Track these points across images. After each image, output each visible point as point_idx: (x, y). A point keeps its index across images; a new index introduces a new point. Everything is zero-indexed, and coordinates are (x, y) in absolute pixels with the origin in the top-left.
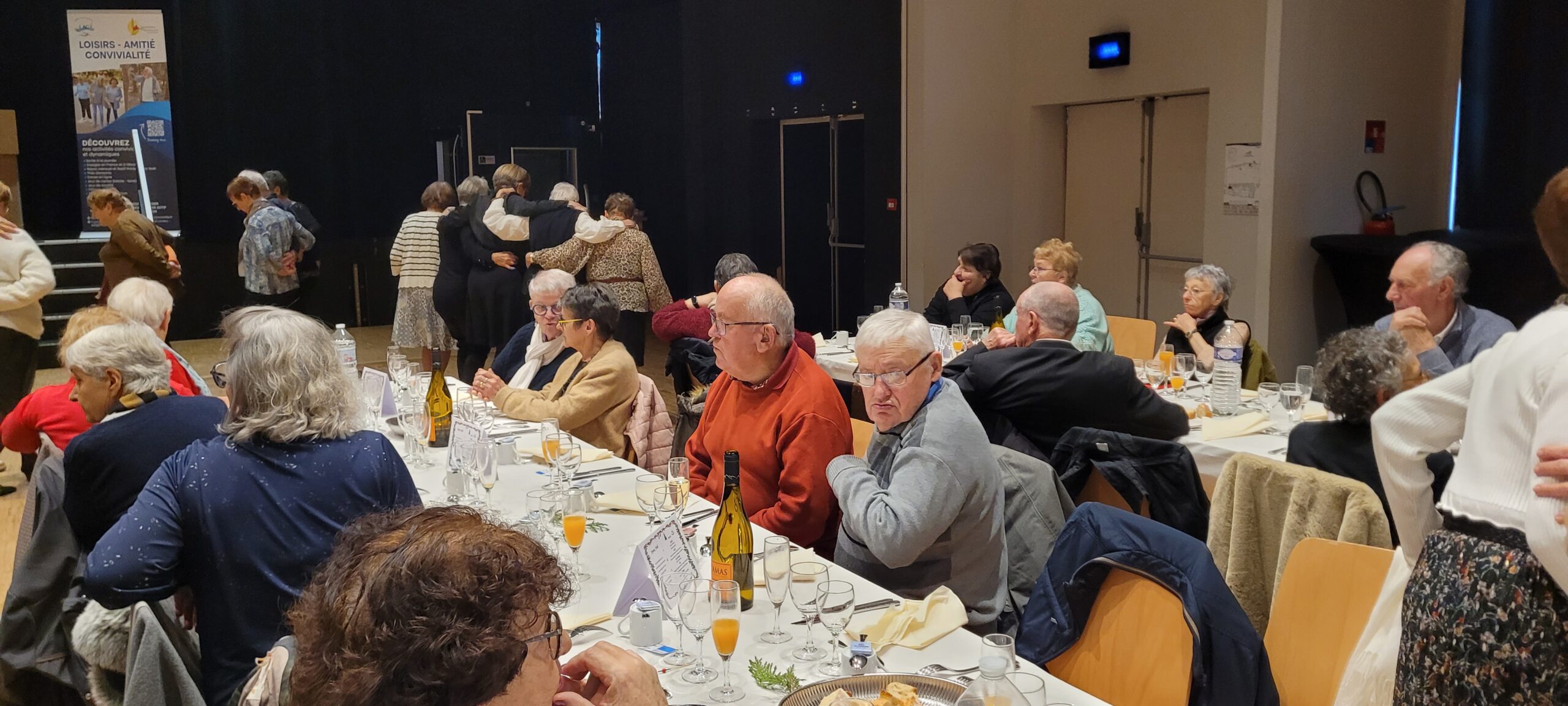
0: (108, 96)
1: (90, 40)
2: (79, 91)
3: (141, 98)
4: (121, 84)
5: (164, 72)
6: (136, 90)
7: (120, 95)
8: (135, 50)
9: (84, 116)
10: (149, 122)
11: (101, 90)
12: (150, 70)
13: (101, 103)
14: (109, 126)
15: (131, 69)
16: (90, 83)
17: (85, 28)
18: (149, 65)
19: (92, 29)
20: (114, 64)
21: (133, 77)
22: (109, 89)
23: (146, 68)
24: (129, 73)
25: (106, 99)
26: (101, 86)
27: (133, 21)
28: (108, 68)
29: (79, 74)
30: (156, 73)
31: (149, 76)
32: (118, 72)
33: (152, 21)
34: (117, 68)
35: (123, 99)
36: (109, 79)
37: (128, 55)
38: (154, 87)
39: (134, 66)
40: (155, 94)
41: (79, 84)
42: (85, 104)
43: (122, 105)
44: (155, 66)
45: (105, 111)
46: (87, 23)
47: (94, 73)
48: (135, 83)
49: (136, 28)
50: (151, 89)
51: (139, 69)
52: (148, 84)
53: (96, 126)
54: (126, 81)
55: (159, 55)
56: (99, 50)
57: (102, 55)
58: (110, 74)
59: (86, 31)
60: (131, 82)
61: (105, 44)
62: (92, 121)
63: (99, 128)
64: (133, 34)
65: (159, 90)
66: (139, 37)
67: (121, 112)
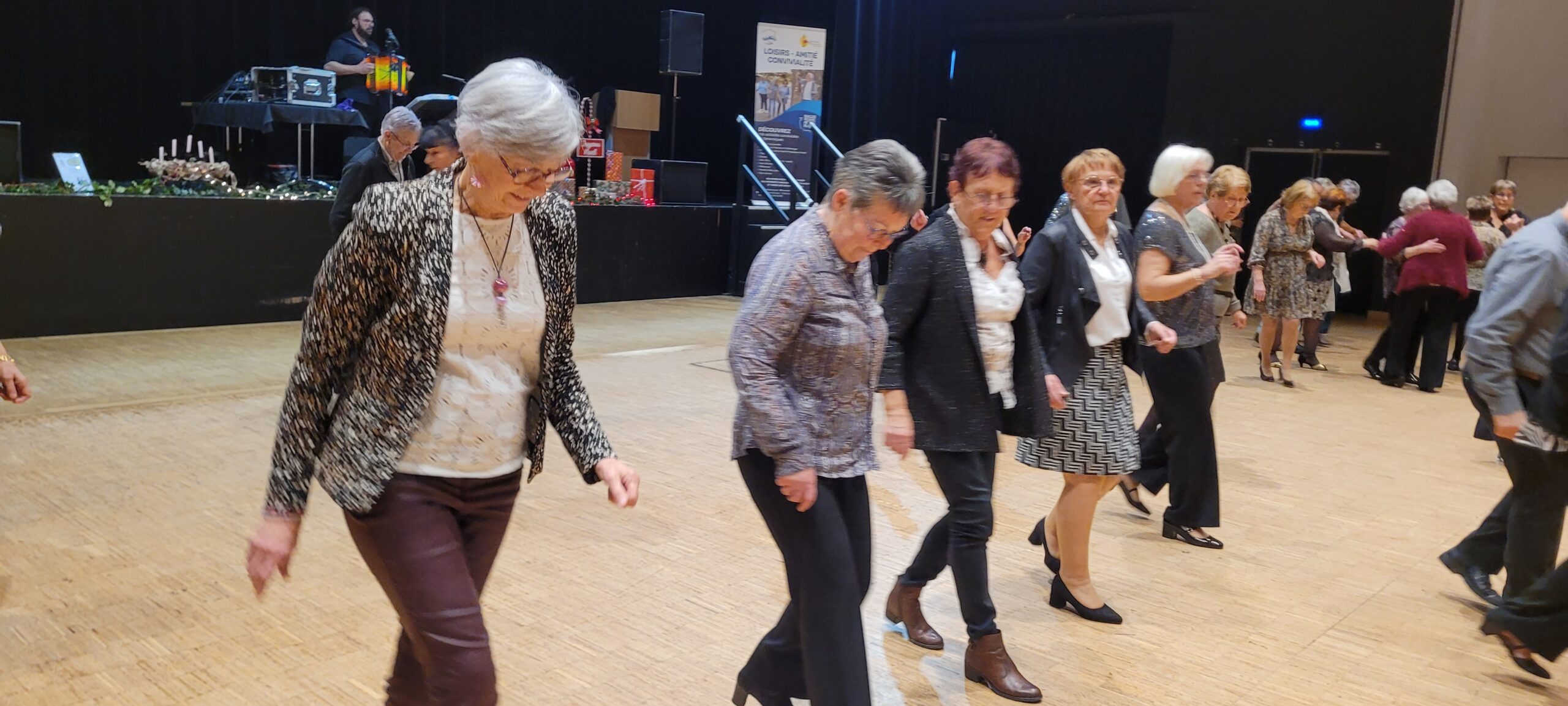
0: (781, 93)
1: (773, 47)
2: (760, 87)
3: (802, 96)
4: (790, 85)
5: (820, 78)
6: (800, 90)
7: (788, 94)
8: (803, 59)
9: (762, 108)
10: (806, 116)
11: (775, 89)
12: (811, 75)
13: (774, 99)
14: (779, 117)
15: (798, 73)
16: (769, 81)
17: (770, 38)
18: (810, 71)
19: (775, 40)
20: (787, 69)
21: (799, 80)
22: (782, 88)
23: (810, 74)
24: (797, 76)
25: (778, 95)
26: (776, 85)
27: (804, 37)
28: (783, 71)
29: (761, 74)
30: (815, 78)
31: (810, 80)
32: (789, 75)
33: (818, 37)
34: (789, 72)
35: (790, 96)
36: (782, 80)
37: (798, 63)
38: (813, 90)
39: (800, 71)
40: (813, 95)
41: (761, 82)
42: (764, 98)
43: (789, 101)
44: (815, 72)
45: (777, 104)
46: (771, 34)
47: (772, 74)
48: (800, 84)
49: (805, 42)
50: (811, 90)
51: (803, 74)
52: (809, 86)
53: (769, 116)
54: (793, 82)
55: (819, 64)
56: (778, 56)
57: (780, 61)
58: (784, 76)
59: (771, 41)
60: (797, 84)
61: (783, 52)
62: (767, 112)
63: (772, 118)
64: (804, 46)
65: (816, 92)
66: (808, 49)
67: (788, 107)
